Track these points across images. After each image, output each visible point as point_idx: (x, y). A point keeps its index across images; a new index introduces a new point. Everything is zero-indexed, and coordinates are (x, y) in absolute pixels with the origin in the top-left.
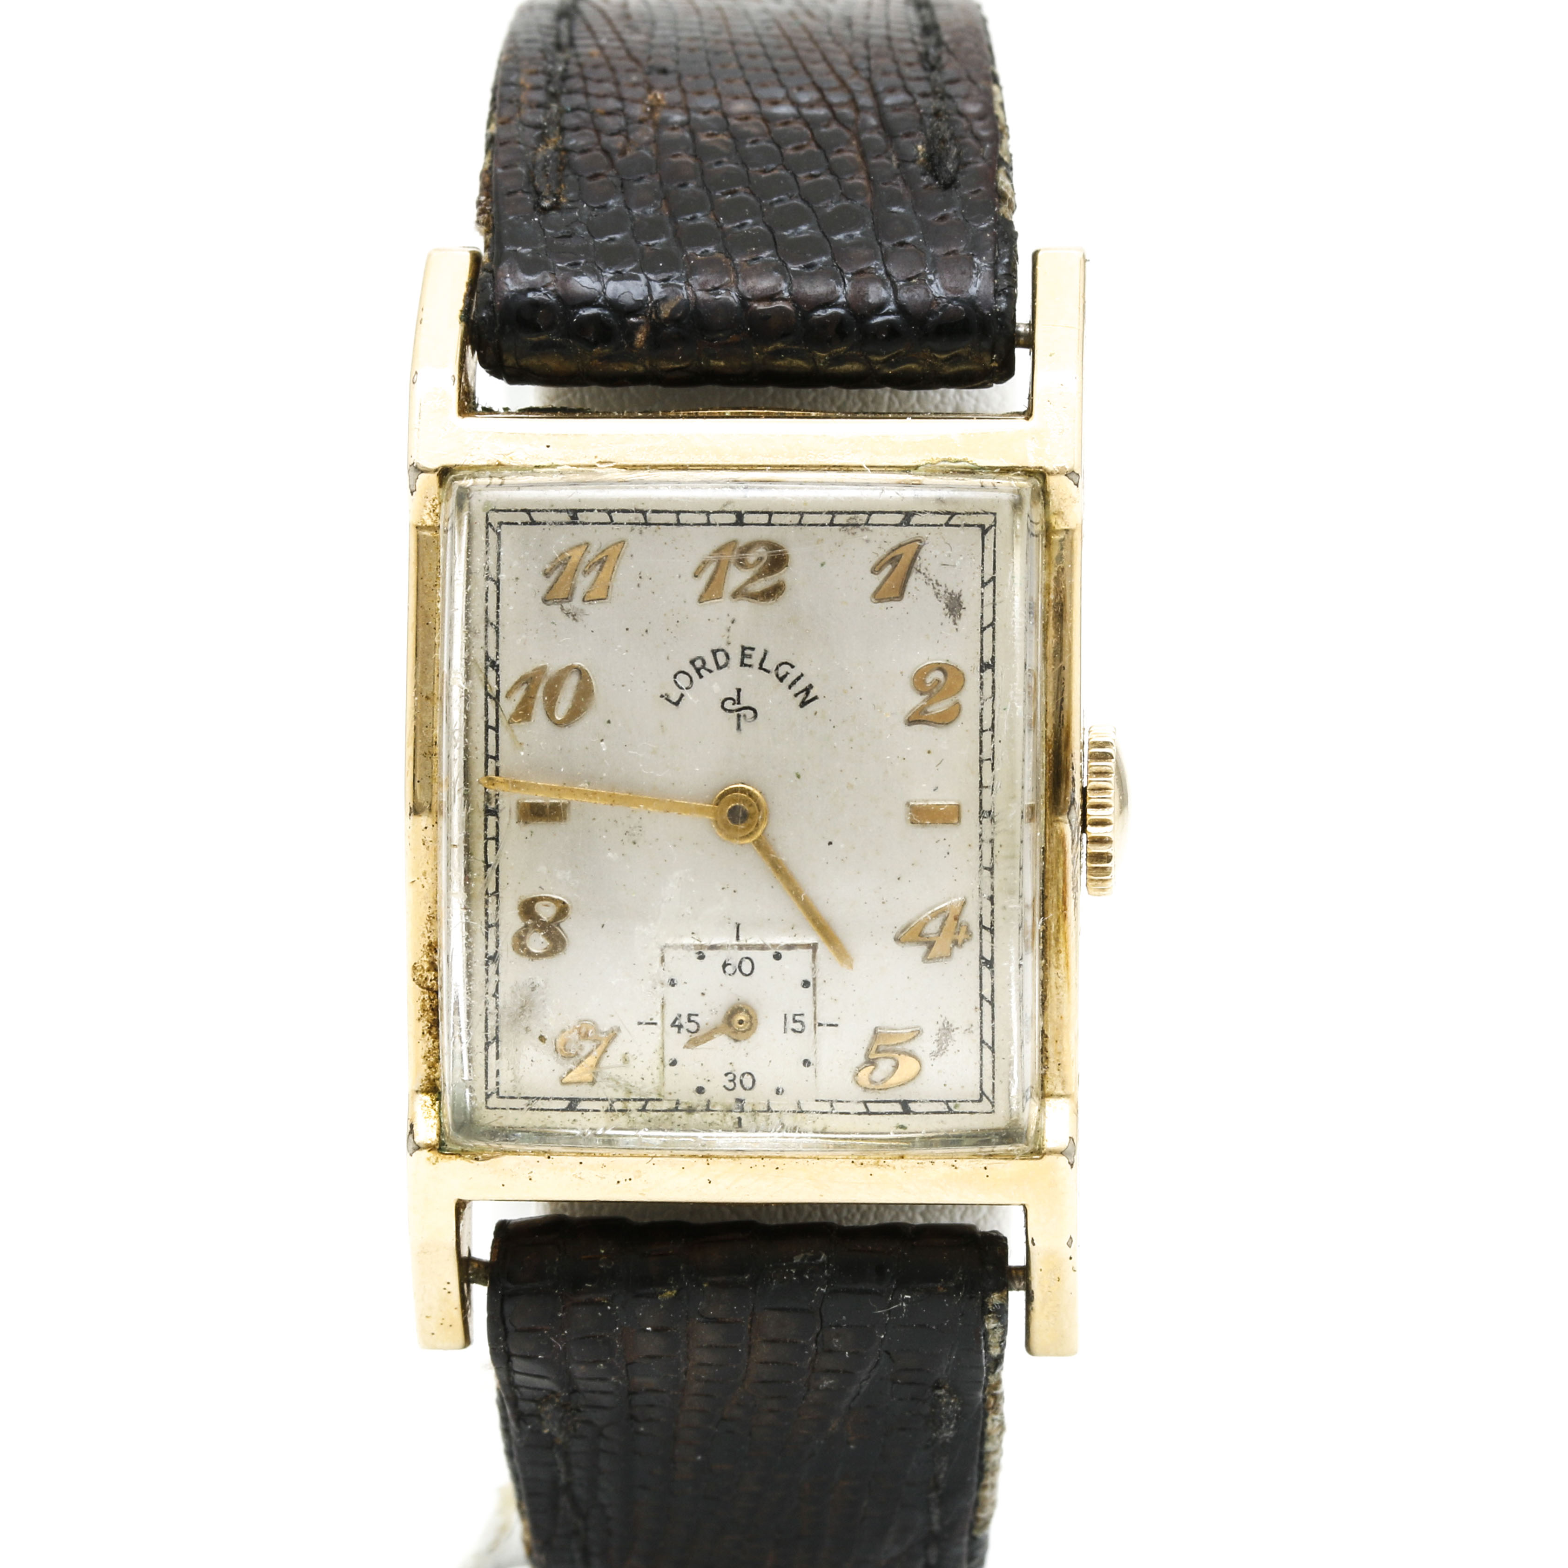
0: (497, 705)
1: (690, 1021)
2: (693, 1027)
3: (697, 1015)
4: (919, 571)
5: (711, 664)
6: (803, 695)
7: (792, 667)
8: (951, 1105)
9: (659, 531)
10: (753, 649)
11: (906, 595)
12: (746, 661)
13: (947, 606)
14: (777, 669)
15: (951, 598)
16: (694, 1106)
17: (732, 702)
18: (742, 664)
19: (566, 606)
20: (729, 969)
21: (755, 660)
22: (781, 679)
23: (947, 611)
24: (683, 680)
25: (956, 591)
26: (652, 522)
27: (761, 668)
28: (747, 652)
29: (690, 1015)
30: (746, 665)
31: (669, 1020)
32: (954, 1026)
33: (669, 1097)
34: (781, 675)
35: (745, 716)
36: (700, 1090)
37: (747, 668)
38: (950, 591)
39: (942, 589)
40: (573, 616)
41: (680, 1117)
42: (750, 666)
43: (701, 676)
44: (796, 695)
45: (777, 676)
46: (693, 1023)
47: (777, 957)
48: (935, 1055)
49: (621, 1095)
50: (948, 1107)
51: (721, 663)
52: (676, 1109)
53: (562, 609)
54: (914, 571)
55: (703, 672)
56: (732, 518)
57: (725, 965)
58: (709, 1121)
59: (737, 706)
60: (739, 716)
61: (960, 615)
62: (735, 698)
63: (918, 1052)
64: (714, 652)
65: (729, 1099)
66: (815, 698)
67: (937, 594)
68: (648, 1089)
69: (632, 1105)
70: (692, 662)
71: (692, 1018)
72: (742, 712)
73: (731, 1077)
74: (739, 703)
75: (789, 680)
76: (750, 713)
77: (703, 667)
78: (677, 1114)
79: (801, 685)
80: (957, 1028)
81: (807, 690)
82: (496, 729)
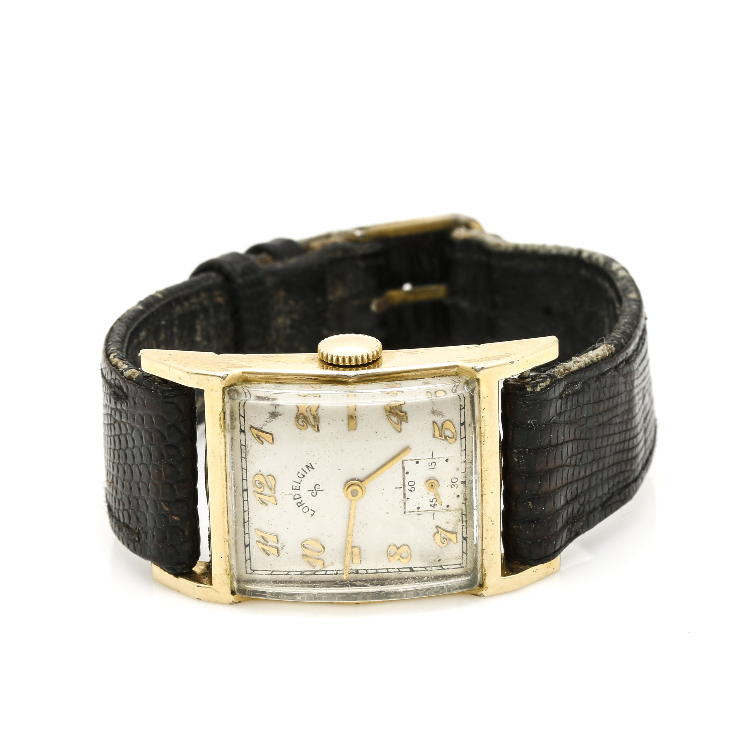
0: (317, 571)
1: (432, 502)
2: (434, 500)
3: (430, 499)
4: (262, 428)
5: (299, 500)
6: (309, 468)
7: (299, 472)
8: (462, 408)
9: (251, 518)
10: (293, 486)
11: (271, 432)
12: (298, 488)
13: (274, 418)
14: (300, 477)
15: (271, 416)
16: (464, 498)
17: (313, 493)
18: (299, 489)
19: (280, 549)
20: (413, 489)
21: (298, 485)
22: (304, 476)
23: (276, 418)
24: (306, 510)
25: (269, 414)
26: (248, 519)
27: (300, 483)
28: (294, 488)
29: (430, 502)
30: (299, 488)
31: (432, 508)
32: (432, 409)
33: (461, 507)
34: (302, 476)
35: (318, 488)
36: (458, 496)
37: (300, 488)
38: (269, 417)
39: (268, 420)
40: (283, 546)
41: (468, 502)
42: (299, 487)
43: (304, 504)
44: (310, 471)
45: (303, 477)
46: (433, 500)
47: (407, 473)
48: (443, 416)
49: (460, 523)
50: (463, 409)
51: (299, 497)
52: (465, 504)
53: (281, 550)
54: (262, 429)
55: (302, 503)
56: (245, 493)
57: (411, 491)
58: (469, 492)
59: (314, 491)
60: (318, 490)
61: (278, 413)
62: (312, 492)
63: (442, 422)
64: (295, 499)
65: (461, 486)
66: (310, 464)
67: (270, 422)
68: (458, 515)
69: (464, 519)
70: (299, 506)
71: (431, 501)
72: (317, 490)
73: (453, 486)
74: (313, 491)
75: (304, 474)
76: (317, 487)
77: (300, 503)
78: (467, 503)
79: (306, 469)
80: (433, 408)
81: (308, 467)
82: (327, 571)
